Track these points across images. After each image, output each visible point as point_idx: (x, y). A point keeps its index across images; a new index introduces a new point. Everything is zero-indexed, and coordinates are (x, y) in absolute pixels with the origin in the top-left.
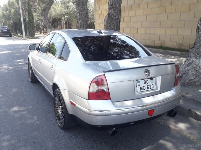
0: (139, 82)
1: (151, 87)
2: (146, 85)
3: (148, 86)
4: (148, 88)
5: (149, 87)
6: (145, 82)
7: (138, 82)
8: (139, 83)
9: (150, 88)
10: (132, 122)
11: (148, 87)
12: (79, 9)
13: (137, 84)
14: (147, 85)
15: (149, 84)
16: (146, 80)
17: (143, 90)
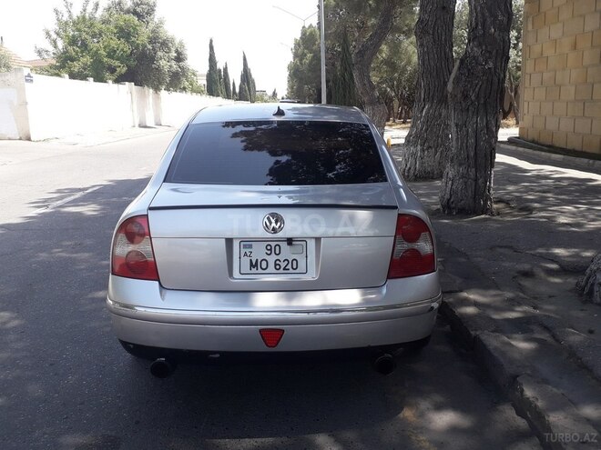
0: (250, 246)
1: (289, 267)
2: (271, 259)
3: (278, 262)
4: (278, 267)
5: (283, 265)
6: (269, 248)
7: (245, 246)
8: (248, 251)
9: (284, 269)
10: (215, 353)
11: (276, 265)
12: (422, 45)
13: (243, 251)
14: (275, 257)
15: (281, 257)
16: (273, 244)
17: (260, 271)
